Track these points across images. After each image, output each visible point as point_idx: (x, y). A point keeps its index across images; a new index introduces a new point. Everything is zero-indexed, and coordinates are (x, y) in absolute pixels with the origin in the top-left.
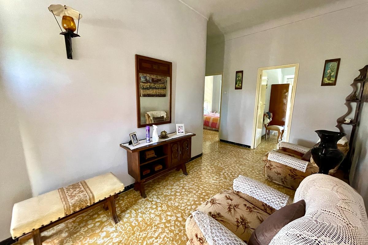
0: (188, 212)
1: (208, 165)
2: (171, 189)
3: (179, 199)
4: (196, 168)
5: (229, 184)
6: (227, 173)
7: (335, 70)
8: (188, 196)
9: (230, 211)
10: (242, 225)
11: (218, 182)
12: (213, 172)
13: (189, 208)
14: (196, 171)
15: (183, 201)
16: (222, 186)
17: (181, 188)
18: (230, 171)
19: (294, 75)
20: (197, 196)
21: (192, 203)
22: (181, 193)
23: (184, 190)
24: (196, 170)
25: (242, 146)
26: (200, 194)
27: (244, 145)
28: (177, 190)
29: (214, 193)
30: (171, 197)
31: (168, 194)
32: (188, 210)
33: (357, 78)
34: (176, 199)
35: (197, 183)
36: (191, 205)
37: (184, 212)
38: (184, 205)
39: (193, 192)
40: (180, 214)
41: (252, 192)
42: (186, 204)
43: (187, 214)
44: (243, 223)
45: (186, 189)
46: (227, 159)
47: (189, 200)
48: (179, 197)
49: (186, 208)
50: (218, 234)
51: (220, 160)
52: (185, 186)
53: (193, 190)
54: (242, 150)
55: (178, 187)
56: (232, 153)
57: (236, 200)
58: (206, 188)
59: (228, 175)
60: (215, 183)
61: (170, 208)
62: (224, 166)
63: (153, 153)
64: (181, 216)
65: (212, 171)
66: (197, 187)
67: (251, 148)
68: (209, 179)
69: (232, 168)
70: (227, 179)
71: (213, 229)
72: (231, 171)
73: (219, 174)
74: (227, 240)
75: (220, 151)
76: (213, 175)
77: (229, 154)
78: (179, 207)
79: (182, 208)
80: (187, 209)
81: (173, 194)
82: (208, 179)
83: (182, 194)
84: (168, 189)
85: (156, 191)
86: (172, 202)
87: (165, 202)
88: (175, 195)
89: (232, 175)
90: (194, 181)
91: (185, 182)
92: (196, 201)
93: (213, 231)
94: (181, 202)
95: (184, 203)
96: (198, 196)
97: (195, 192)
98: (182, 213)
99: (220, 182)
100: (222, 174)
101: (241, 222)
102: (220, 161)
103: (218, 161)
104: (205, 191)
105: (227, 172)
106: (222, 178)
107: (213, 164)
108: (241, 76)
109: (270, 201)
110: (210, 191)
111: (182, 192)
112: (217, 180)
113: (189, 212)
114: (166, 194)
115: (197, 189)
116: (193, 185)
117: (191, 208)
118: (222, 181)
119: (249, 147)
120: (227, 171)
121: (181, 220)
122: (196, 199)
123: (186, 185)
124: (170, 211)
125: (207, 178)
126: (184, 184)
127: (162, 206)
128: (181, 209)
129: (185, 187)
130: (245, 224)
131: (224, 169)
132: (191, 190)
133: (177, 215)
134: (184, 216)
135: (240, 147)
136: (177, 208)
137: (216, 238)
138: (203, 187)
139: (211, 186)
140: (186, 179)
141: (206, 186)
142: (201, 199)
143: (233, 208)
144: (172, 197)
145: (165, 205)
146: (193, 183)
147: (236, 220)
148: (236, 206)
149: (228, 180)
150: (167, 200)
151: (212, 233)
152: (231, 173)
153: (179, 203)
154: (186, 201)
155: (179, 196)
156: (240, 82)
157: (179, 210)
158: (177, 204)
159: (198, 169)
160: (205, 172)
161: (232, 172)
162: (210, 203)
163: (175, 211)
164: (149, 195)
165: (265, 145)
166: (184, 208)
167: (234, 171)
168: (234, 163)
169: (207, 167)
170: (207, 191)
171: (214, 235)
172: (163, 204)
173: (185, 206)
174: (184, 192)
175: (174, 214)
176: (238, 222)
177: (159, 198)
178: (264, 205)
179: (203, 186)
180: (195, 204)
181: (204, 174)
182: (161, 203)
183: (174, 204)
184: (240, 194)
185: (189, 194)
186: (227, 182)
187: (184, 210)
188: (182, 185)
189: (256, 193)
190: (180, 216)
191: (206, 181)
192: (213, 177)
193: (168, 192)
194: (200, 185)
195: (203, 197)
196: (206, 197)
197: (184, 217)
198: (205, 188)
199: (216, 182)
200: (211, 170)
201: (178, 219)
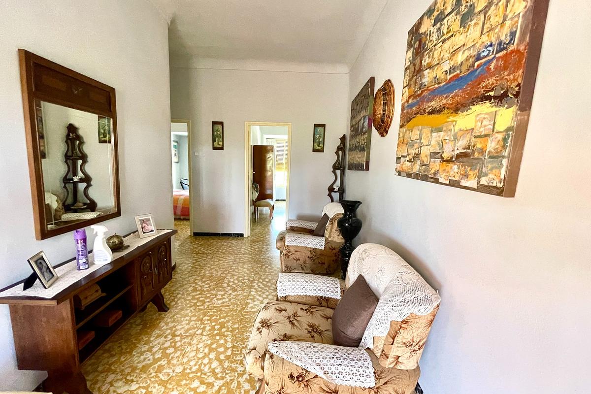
0: (209, 369)
1: (196, 280)
2: (150, 350)
3: (178, 357)
4: (177, 291)
5: (244, 296)
6: (233, 282)
7: (322, 136)
8: (192, 343)
9: (293, 324)
10: (315, 332)
11: (227, 300)
12: (211, 287)
13: (206, 361)
14: (181, 298)
15: (188, 357)
16: (235, 304)
17: (170, 337)
18: (235, 277)
19: (287, 136)
20: (207, 337)
21: (207, 350)
22: (175, 347)
23: (178, 339)
24: (180, 295)
25: (232, 236)
26: (209, 330)
27: (234, 234)
28: (162, 345)
29: (231, 318)
30: (159, 363)
31: (149, 362)
32: (208, 366)
33: (339, 146)
34: (172, 362)
35: (195, 315)
36: (206, 355)
37: (202, 374)
38: (195, 363)
39: (197, 333)
40: (196, 380)
41: (304, 289)
42: (196, 358)
43: (208, 374)
44: (315, 331)
45: (181, 334)
46: (221, 260)
47: (197, 350)
48: (176, 355)
49: (200, 366)
50: (317, 355)
51: (211, 265)
52: (176, 330)
53: (196, 330)
54: (234, 242)
55: (162, 340)
56: (222, 250)
57: (290, 309)
58: (215, 317)
59: (235, 284)
60: (223, 303)
61: (170, 384)
62: (223, 273)
63: (97, 291)
64: (201, 383)
65: (209, 287)
66: (200, 322)
67: (245, 236)
68: (211, 302)
69: (236, 272)
70: (238, 290)
71: (308, 353)
72: (237, 277)
73: (221, 287)
74: (329, 354)
75: (204, 252)
76: (214, 292)
77: (220, 253)
78: (188, 371)
79: (194, 369)
80: (203, 366)
81: (160, 356)
82: (209, 302)
83: (179, 347)
84: (142, 353)
85: (114, 372)
86: (168, 371)
87: (153, 379)
88: (166, 355)
89: (241, 282)
90: (187, 315)
91: (171, 325)
92: (212, 344)
93: (310, 354)
94: (185, 360)
95: (192, 359)
96: (210, 334)
97: (200, 332)
98: (198, 378)
99: (230, 300)
100: (226, 285)
101: (313, 330)
102: (212, 267)
103: (209, 269)
104: (216, 321)
105: (232, 280)
106: (230, 292)
107: (205, 275)
108: (221, 129)
109: (326, 291)
110: (224, 318)
111: (176, 343)
112: (224, 298)
113: (210, 367)
114: (143, 364)
115: (201, 324)
116: (190, 321)
117: (210, 359)
118: (232, 296)
119: (242, 235)
120: (231, 278)
121: (204, 389)
122: (209, 342)
123: (177, 327)
124: (173, 389)
125: (206, 301)
126: (171, 329)
127: (150, 390)
128: (194, 372)
129: (178, 333)
130: (317, 330)
131: (225, 277)
132: (191, 331)
133: (192, 386)
134: (206, 379)
135: (228, 238)
136: (184, 374)
137: (318, 361)
138: (209, 318)
139: (221, 310)
140: (171, 318)
141: (212, 313)
142: (218, 338)
143: (293, 319)
144: (161, 362)
145: (156, 385)
146: (188, 318)
147: (307, 331)
148: (295, 315)
149: (240, 292)
150: (154, 374)
151: (310, 358)
152: (238, 279)
153: (182, 364)
154: (193, 354)
155: (175, 353)
156: (221, 139)
157: (191, 376)
158: (179, 369)
159: (181, 293)
160: (198, 293)
161: (239, 277)
162: (264, 329)
163: (184, 382)
164: (99, 388)
165: (258, 229)
166: (197, 367)
167: (240, 275)
168: (234, 264)
169: (196, 284)
170: (220, 321)
171: (314, 359)
172: (149, 386)
173: (197, 362)
174: (181, 341)
175: (185, 388)
176: (309, 332)
177: (132, 381)
178: (318, 299)
179: (208, 316)
180: (211, 350)
181: (197, 297)
182: (143, 388)
183: (173, 371)
184: (288, 299)
185: (191, 339)
186: (239, 295)
187: (199, 370)
188: (169, 331)
189: (308, 289)
190: (199, 383)
191: (208, 306)
192: (216, 295)
193: (145, 359)
194: (201, 317)
195: (218, 332)
196: (224, 330)
197: (207, 381)
198: (213, 318)
199: (224, 300)
200: (207, 286)
201: (198, 391)
